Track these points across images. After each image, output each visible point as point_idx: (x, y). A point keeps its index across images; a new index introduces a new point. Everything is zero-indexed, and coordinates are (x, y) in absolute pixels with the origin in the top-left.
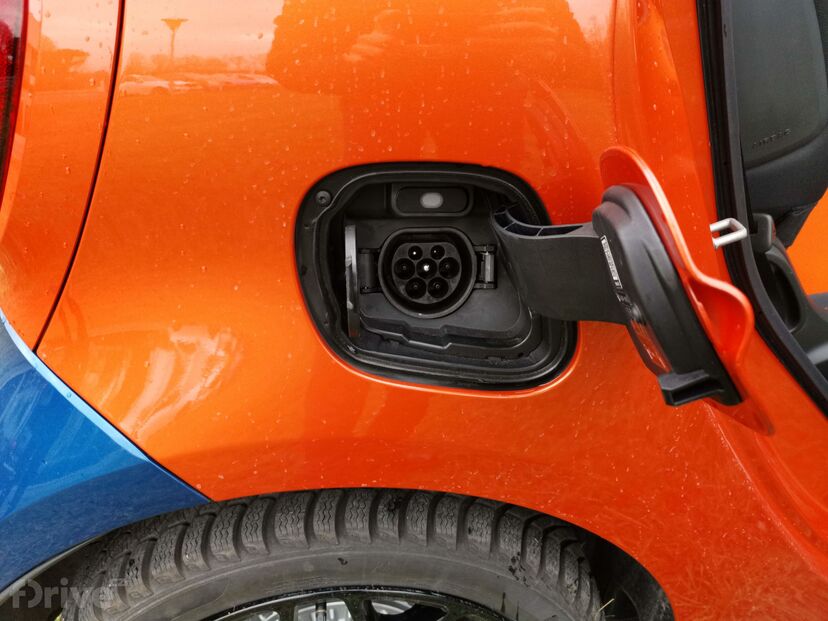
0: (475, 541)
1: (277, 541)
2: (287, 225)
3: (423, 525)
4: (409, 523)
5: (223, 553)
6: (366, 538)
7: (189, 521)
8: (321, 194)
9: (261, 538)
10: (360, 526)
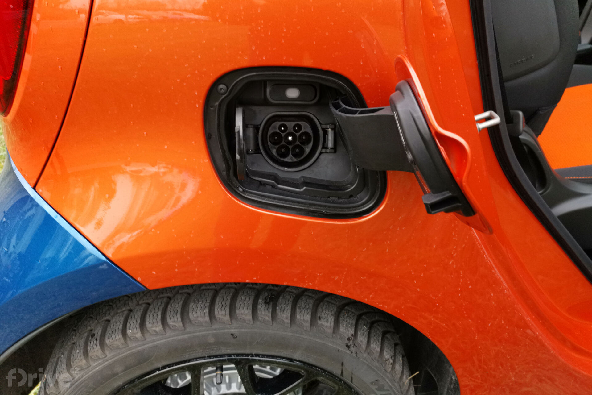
0: (323, 325)
1: (190, 321)
2: (199, 106)
3: (288, 313)
4: (278, 311)
5: (154, 329)
6: (250, 320)
7: (132, 308)
8: (221, 86)
9: (179, 319)
10: (246, 312)
